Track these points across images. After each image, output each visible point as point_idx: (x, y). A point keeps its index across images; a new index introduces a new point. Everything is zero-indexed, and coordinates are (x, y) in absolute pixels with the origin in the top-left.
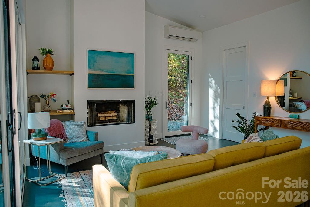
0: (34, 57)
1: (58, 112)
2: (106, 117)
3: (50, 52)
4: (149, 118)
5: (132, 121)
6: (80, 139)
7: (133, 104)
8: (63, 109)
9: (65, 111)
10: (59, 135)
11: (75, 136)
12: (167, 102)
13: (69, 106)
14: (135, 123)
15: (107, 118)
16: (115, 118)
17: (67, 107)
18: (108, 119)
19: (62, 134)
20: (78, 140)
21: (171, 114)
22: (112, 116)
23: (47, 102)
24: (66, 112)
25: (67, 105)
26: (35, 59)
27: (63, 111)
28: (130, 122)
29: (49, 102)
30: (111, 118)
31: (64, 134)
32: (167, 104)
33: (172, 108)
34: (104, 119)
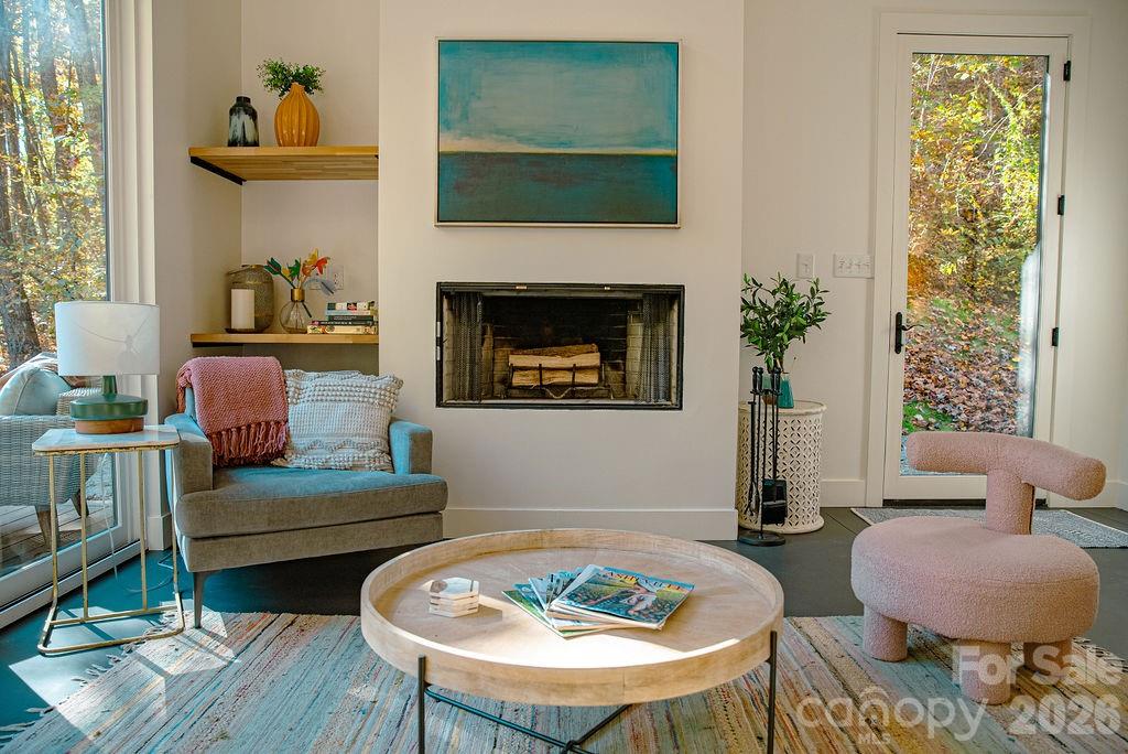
0: (239, 99)
1: (310, 331)
2: (540, 369)
3: (307, 80)
4: (771, 391)
5: (669, 399)
6: (348, 455)
7: (676, 307)
8: (331, 318)
9: (339, 330)
10: (249, 427)
11: (325, 440)
12: (899, 316)
13: (362, 309)
14: (681, 408)
15: (546, 375)
16: (593, 379)
17: (350, 313)
18: (555, 380)
19: (268, 423)
20: (337, 458)
21: (989, 408)
22: (574, 369)
23: (296, 292)
24: (343, 332)
25: (352, 305)
26: (243, 105)
27: (332, 329)
28: (657, 397)
29: (302, 292)
30: (566, 378)
31: (277, 423)
32: (899, 328)
33: (1000, 382)
34: (535, 380)
